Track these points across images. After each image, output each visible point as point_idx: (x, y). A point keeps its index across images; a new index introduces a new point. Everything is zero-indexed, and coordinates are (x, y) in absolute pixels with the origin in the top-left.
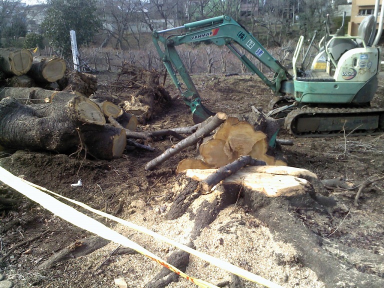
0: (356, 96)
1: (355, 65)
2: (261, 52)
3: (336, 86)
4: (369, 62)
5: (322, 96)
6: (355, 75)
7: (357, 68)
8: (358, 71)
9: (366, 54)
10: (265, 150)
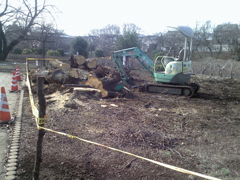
0: (172, 80)
1: (171, 68)
2: (148, 61)
3: (165, 76)
4: (176, 67)
5: (161, 79)
6: (171, 72)
7: (172, 69)
8: (172, 70)
9: (175, 64)
10: (102, 87)
